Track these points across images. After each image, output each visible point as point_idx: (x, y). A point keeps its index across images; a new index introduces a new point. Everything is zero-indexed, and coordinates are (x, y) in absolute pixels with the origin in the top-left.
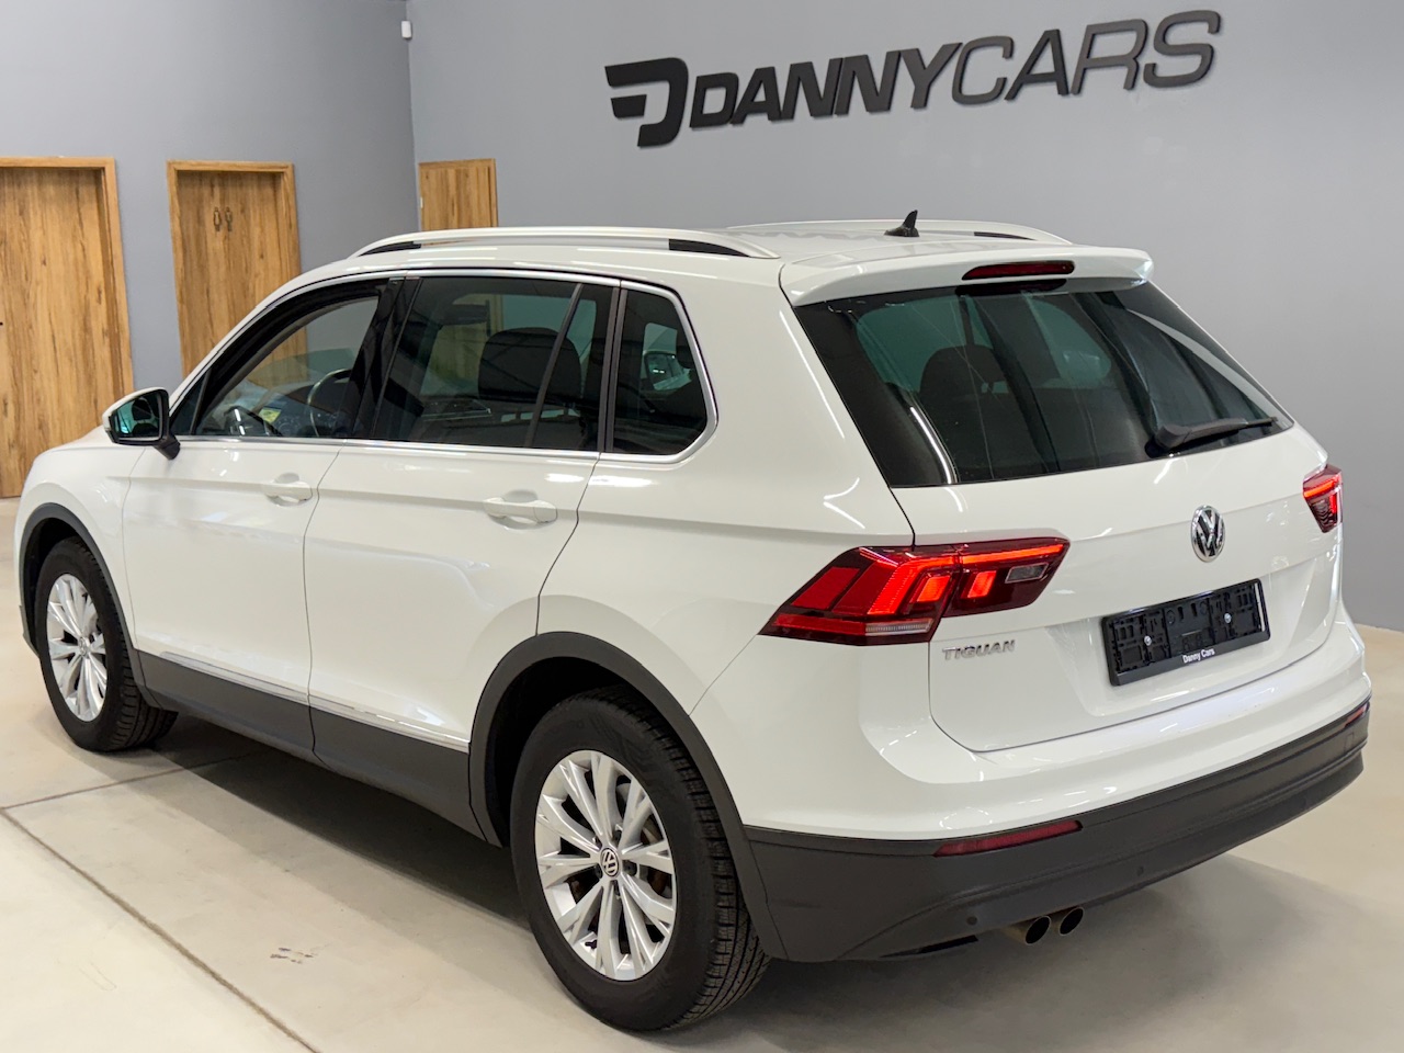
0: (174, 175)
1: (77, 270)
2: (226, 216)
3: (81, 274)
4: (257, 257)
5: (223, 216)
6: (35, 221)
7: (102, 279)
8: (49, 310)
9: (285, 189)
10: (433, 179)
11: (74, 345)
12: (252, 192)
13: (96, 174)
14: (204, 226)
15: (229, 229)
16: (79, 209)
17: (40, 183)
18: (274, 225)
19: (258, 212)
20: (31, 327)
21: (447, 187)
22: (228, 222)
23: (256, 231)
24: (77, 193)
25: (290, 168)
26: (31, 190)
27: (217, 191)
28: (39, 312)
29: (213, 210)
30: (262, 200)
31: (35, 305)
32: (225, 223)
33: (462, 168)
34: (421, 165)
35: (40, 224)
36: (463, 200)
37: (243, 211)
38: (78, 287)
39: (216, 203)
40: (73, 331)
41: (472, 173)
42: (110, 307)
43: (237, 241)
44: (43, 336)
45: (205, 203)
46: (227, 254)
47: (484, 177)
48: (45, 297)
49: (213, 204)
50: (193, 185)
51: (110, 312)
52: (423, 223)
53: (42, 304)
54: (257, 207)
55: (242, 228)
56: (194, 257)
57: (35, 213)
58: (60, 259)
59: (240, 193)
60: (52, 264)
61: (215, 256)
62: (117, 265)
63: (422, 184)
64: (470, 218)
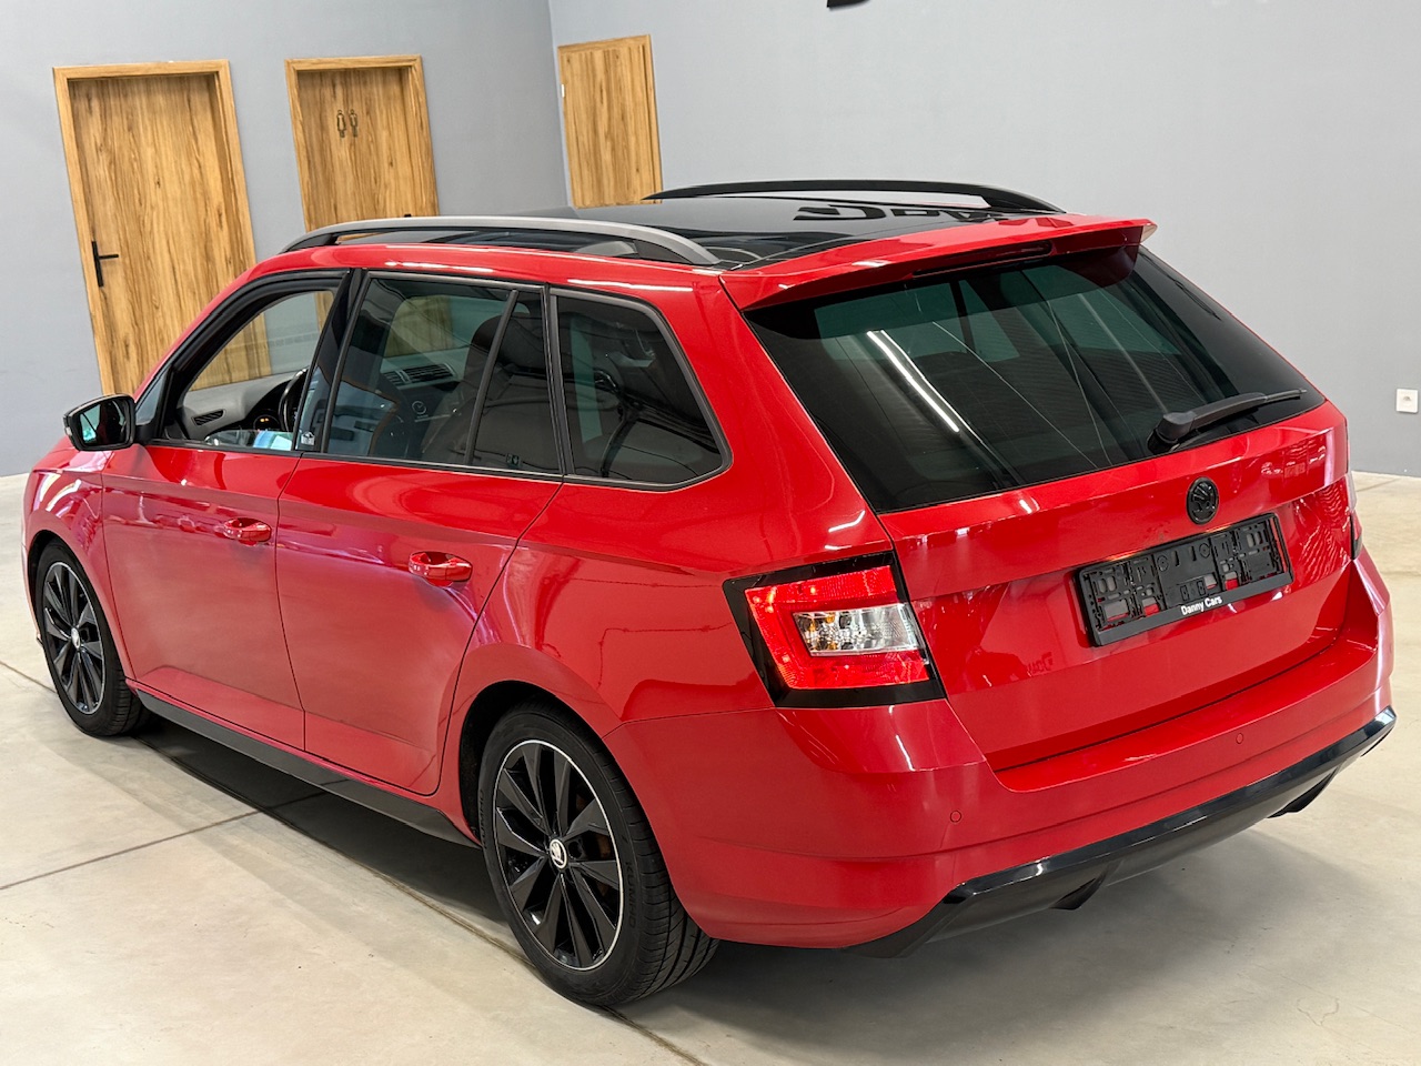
0: (294, 77)
1: (194, 192)
2: (351, 119)
3: (198, 196)
4: (386, 165)
5: (346, 119)
6: (145, 138)
7: (222, 200)
8: (166, 235)
9: (415, 87)
10: (576, 65)
11: (198, 283)
12: (377, 91)
13: (208, 80)
14: (328, 133)
15: (355, 135)
16: (191, 119)
17: (148, 93)
18: (403, 127)
19: (384, 112)
20: (149, 258)
21: (594, 70)
22: (354, 128)
23: (384, 135)
24: (189, 101)
25: (418, 60)
26: (139, 101)
27: (339, 91)
28: (157, 240)
29: (336, 113)
30: (389, 98)
31: (151, 232)
32: (350, 128)
33: (610, 49)
34: (560, 48)
35: (150, 140)
36: (613, 84)
37: (368, 113)
38: (197, 210)
39: (339, 105)
40: (194, 260)
41: (624, 51)
42: (233, 229)
43: (364, 148)
44: (164, 268)
45: (327, 106)
46: (355, 163)
47: (637, 57)
48: (162, 224)
49: (335, 107)
50: (314, 86)
51: (234, 236)
52: (565, 114)
53: (158, 231)
54: (383, 106)
55: (369, 132)
56: (319, 168)
57: (145, 129)
58: (175, 178)
59: (363, 92)
60: (167, 185)
61: (341, 166)
62: (239, 182)
63: (563, 70)
64: (623, 105)
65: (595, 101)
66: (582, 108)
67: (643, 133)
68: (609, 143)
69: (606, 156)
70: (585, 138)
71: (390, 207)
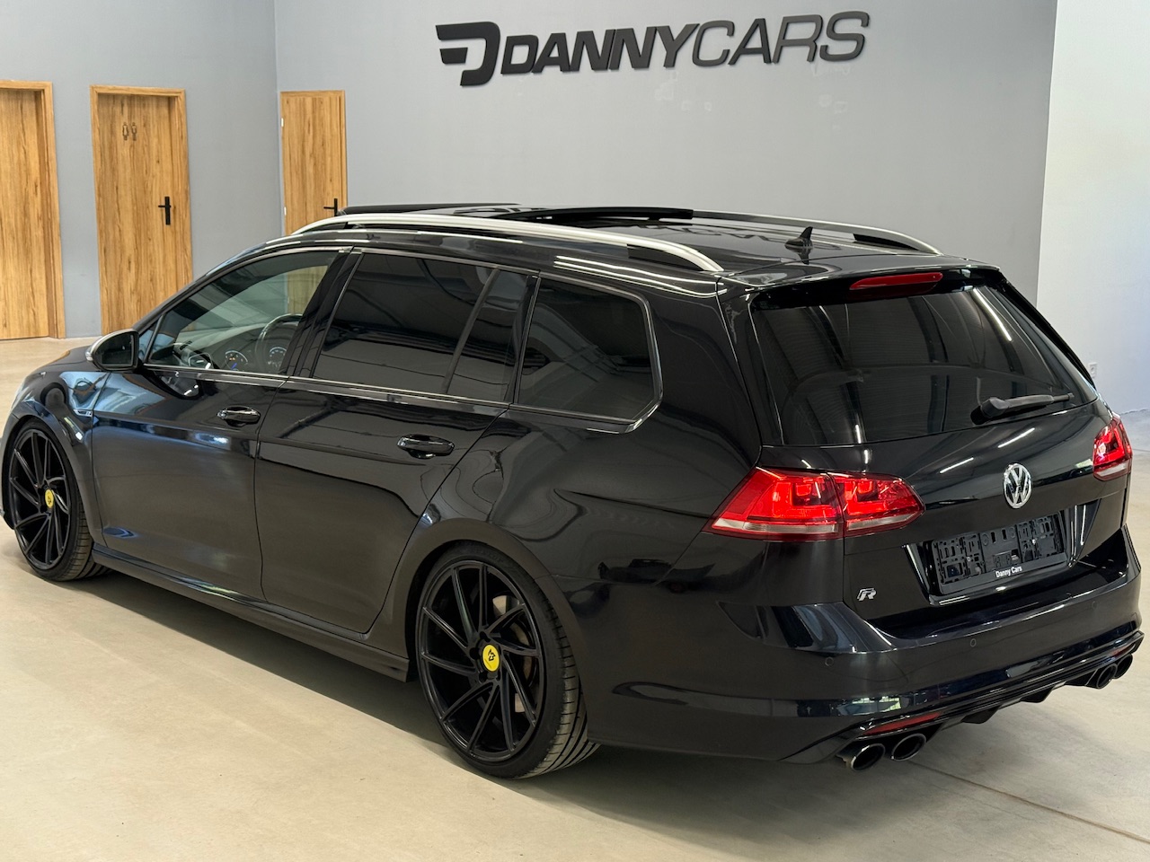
0: (96, 97)
1: (20, 169)
2: (132, 129)
3: (23, 172)
4: (155, 162)
5: (129, 128)
7: (38, 176)
10: (293, 105)
11: (16, 226)
12: (152, 111)
13: (37, 95)
14: (115, 137)
15: (134, 139)
16: (22, 121)
18: (168, 137)
19: (156, 126)
21: (305, 111)
22: (134, 134)
23: (154, 141)
24: (21, 106)
25: (183, 94)
27: (126, 109)
29: (122, 124)
30: (160, 117)
32: (131, 134)
33: (317, 97)
34: (283, 93)
36: (317, 122)
37: (145, 125)
38: (20, 182)
39: (125, 119)
40: (16, 215)
41: (326, 100)
42: (45, 198)
43: (140, 149)
45: (117, 120)
46: (132, 159)
47: (335, 104)
49: (122, 120)
50: (109, 105)
51: (45, 202)
52: (283, 138)
54: (155, 123)
55: (144, 138)
56: (108, 161)
58: (8, 159)
59: (143, 111)
61: (123, 160)
62: (52, 165)
63: (283, 109)
64: (324, 136)
65: (304, 132)
66: (295, 135)
67: (336, 155)
68: (312, 161)
69: (310, 169)
70: (296, 156)
71: (156, 190)
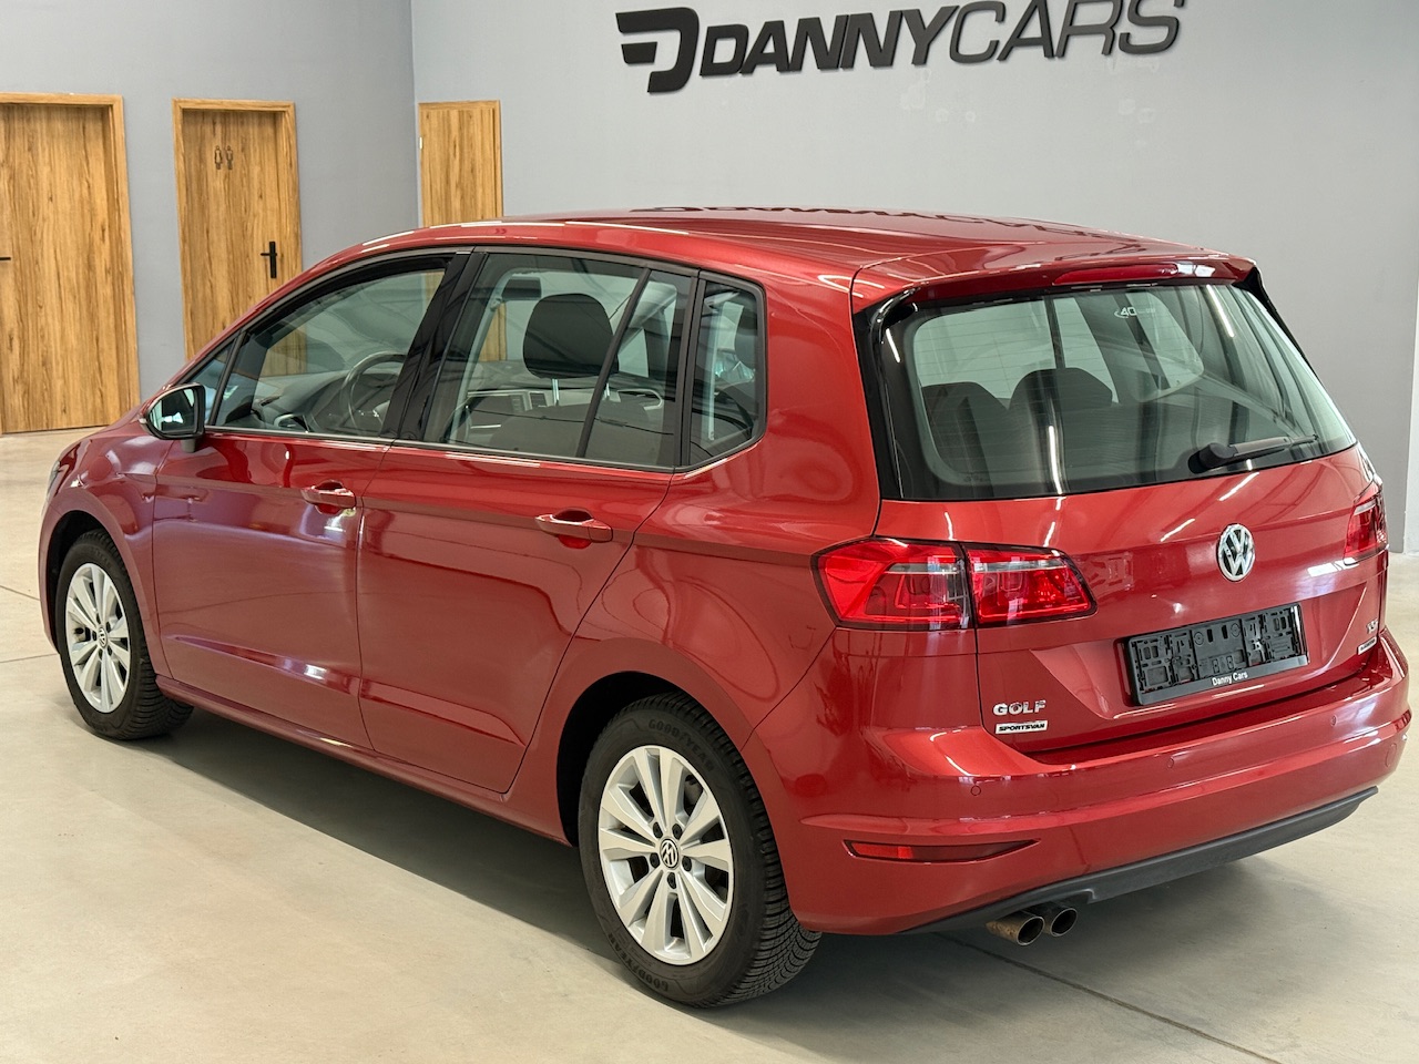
0: (179, 114)
1: (82, 208)
2: (227, 155)
4: (256, 197)
5: (223, 154)
6: (43, 157)
7: (106, 216)
8: (55, 245)
9: (288, 130)
10: (434, 121)
11: (78, 283)
12: (253, 131)
13: (102, 112)
14: (205, 165)
15: (230, 168)
16: (85, 145)
17: (49, 119)
18: (274, 161)
19: (258, 150)
20: (37, 263)
21: (449, 126)
22: (230, 162)
23: (256, 170)
24: (84, 128)
25: (290, 110)
26: (40, 126)
27: (219, 128)
28: (45, 247)
29: (214, 149)
30: (263, 139)
31: (41, 241)
32: (226, 162)
33: (465, 109)
34: (420, 104)
35: (47, 160)
36: (466, 142)
37: (243, 150)
38: (83, 224)
39: (218, 142)
40: (77, 267)
41: (476, 113)
42: (114, 245)
43: (237, 182)
44: (49, 273)
45: (207, 142)
46: (228, 195)
47: (488, 119)
48: (51, 234)
49: (214, 143)
50: (196, 123)
51: (115, 250)
52: (422, 164)
53: (48, 240)
54: (256, 145)
55: (242, 166)
56: (195, 195)
57: (44, 150)
58: (67, 196)
59: (240, 130)
60: (59, 201)
61: (216, 195)
62: (123, 202)
63: (422, 124)
64: (473, 160)
65: (449, 155)
66: (437, 159)
67: (490, 185)
68: (459, 193)
69: (456, 204)
70: (439, 186)
71: (258, 234)
